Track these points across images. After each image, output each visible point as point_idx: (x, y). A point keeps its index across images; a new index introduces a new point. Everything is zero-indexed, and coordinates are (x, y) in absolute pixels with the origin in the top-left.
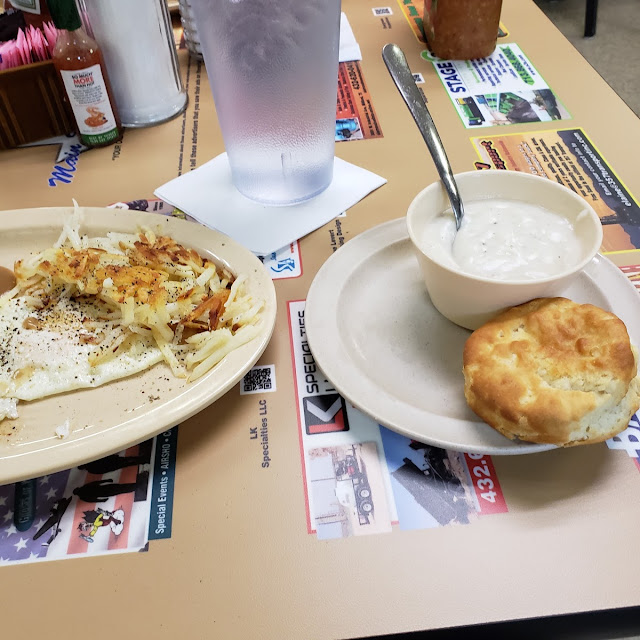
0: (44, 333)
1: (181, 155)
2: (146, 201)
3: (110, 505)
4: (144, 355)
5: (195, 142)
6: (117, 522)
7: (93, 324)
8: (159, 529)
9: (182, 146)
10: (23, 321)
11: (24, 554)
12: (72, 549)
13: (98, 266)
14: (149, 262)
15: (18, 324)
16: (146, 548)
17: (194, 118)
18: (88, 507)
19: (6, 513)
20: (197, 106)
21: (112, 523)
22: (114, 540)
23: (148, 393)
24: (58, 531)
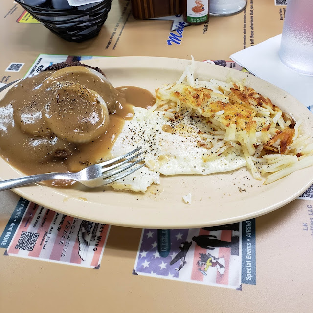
0: (176, 136)
1: (245, 36)
2: (225, 62)
3: (216, 252)
4: (235, 161)
5: (252, 29)
6: (221, 266)
7: (205, 136)
8: (248, 278)
9: (245, 30)
10: (162, 126)
11: (165, 272)
12: (194, 277)
13: (210, 100)
14: (242, 102)
15: (160, 127)
16: (240, 288)
17: (251, 14)
18: (203, 251)
19: (153, 243)
20: (252, 7)
21: (218, 265)
22: (220, 278)
23: (238, 186)
24: (185, 262)
